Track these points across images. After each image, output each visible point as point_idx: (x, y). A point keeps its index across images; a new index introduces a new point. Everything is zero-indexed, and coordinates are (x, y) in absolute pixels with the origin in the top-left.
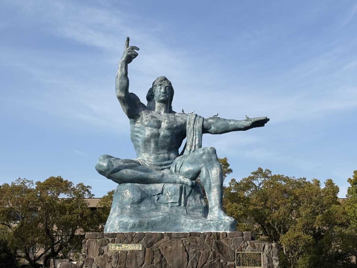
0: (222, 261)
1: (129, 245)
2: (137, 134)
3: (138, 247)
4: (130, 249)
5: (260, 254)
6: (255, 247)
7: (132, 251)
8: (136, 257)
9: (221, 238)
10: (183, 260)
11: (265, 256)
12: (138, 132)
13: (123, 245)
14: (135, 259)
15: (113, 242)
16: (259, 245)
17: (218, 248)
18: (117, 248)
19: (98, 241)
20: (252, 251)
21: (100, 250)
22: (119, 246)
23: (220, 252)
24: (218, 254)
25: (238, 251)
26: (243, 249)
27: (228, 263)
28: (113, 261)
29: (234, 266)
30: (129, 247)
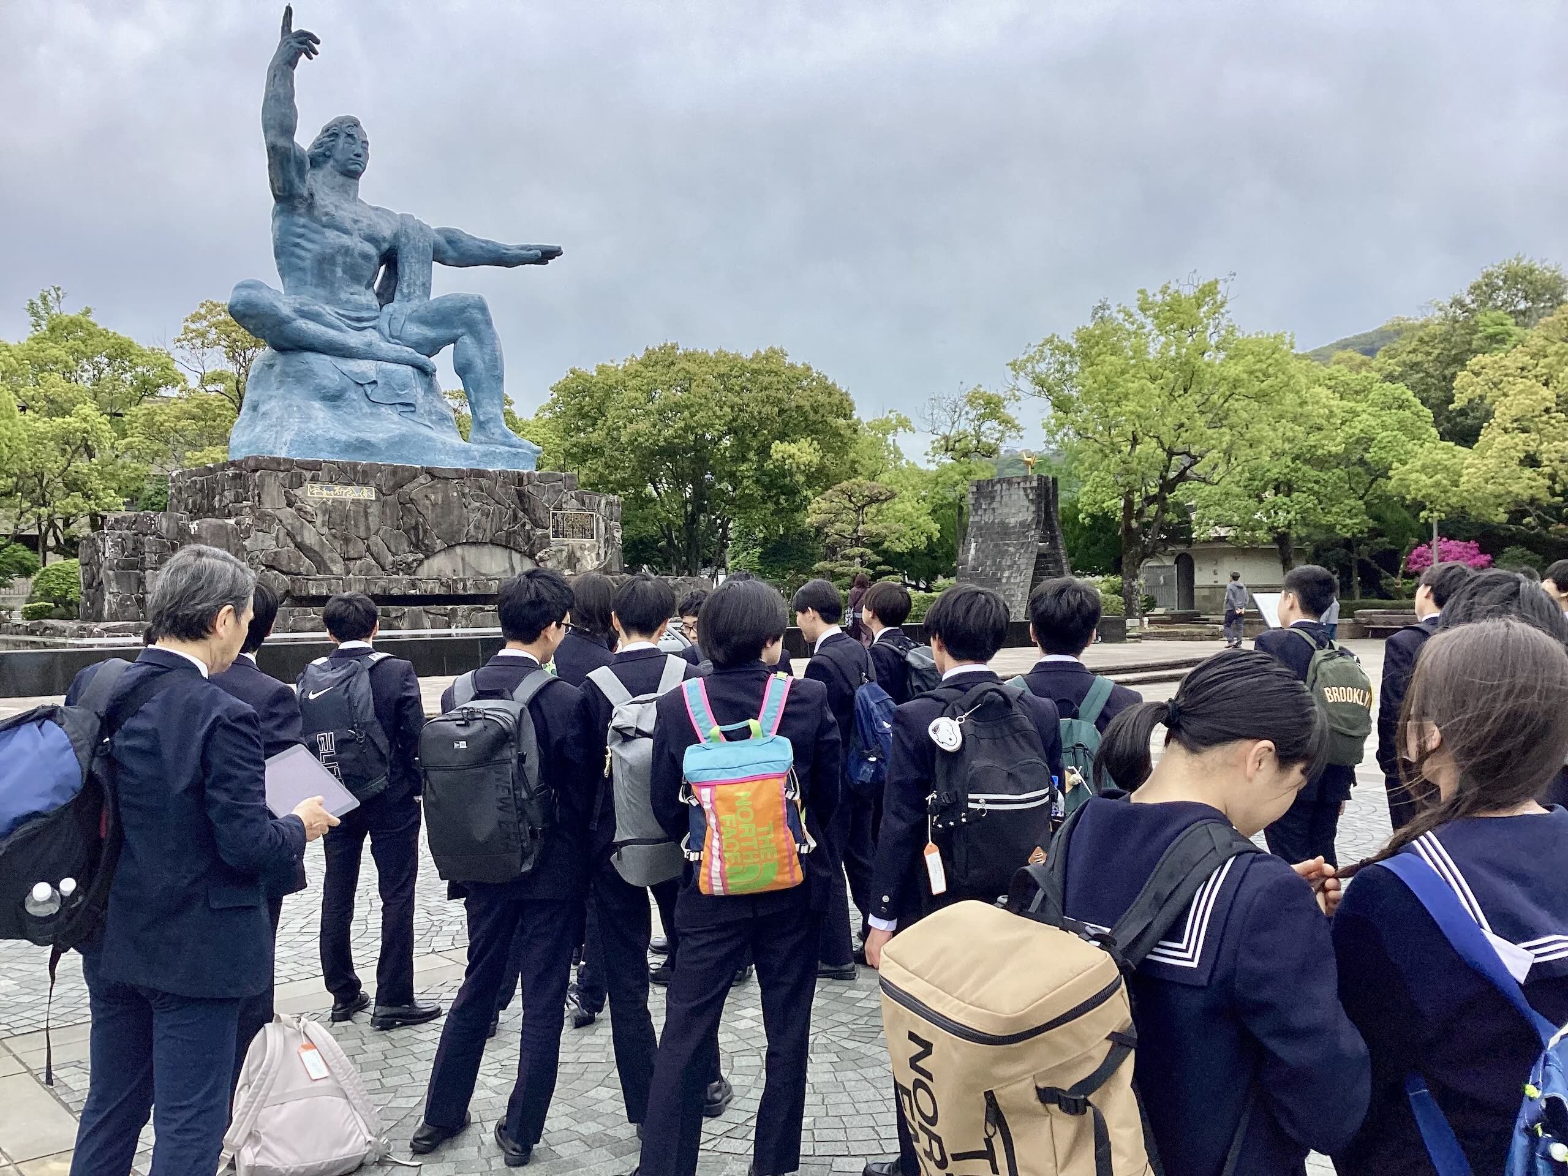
0: (528, 527)
1: (350, 488)
2: (298, 240)
3: (367, 494)
4: (352, 497)
5: (592, 516)
6: (583, 504)
7: (355, 502)
8: (366, 515)
9: (525, 483)
10: (459, 523)
11: (601, 520)
12: (301, 236)
13: (337, 488)
14: (363, 519)
15: (314, 479)
16: (590, 499)
17: (521, 501)
18: (325, 494)
19: (281, 475)
20: (578, 510)
21: (287, 495)
22: (328, 489)
23: (524, 510)
24: (521, 514)
25: (555, 508)
26: (564, 506)
27: (539, 532)
28: (319, 521)
29: (548, 537)
30: (350, 493)
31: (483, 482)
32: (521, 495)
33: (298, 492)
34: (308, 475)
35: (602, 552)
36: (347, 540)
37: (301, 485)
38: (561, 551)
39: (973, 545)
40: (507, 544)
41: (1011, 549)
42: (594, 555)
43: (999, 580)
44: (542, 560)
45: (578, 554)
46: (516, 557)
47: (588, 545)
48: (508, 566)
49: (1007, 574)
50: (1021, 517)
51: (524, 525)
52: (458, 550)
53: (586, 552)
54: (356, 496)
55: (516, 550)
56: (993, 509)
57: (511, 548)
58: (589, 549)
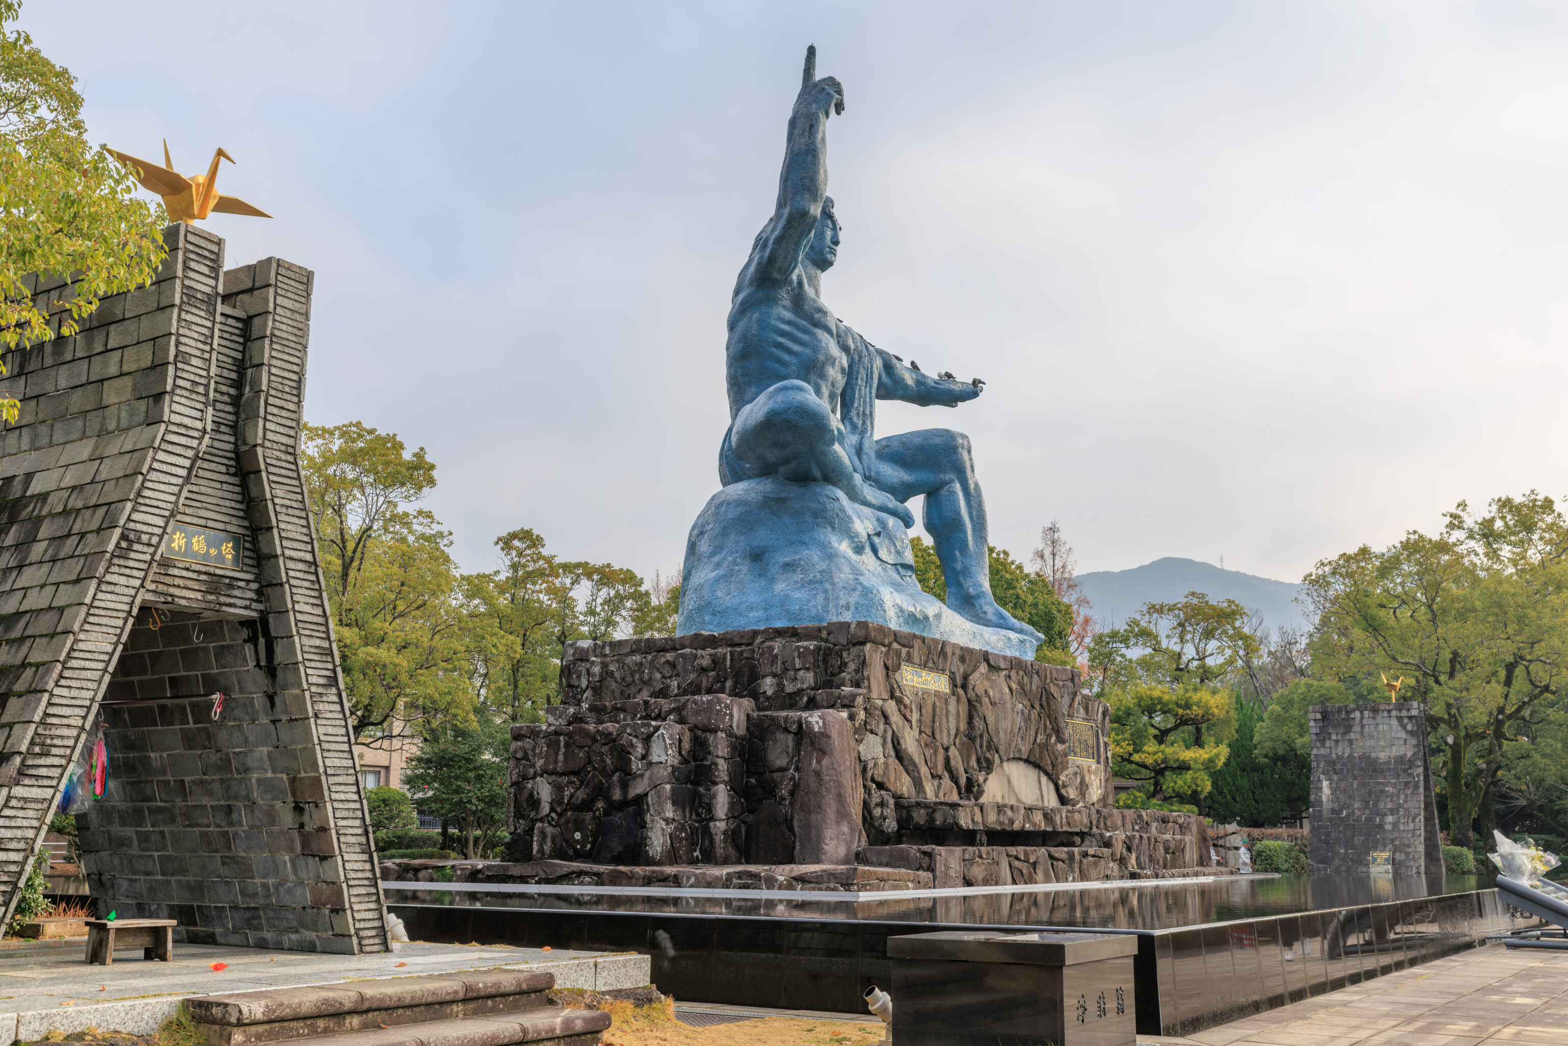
0: (1053, 739)
1: (932, 674)
2: (781, 339)
3: (944, 684)
4: (935, 687)
5: (1092, 728)
6: (1087, 711)
7: (937, 694)
8: (946, 713)
9: (1048, 680)
10: (1011, 731)
11: (1100, 734)
13: (924, 674)
14: (945, 720)
15: (909, 659)
16: (1092, 706)
17: (1047, 705)
18: (916, 681)
19: (885, 651)
20: (1083, 719)
21: (889, 681)
22: (918, 674)
23: (1049, 717)
24: (1047, 722)
25: (1068, 716)
26: (1074, 713)
27: (1060, 747)
28: (915, 717)
29: (1066, 755)
30: (933, 682)
31: (1021, 675)
32: (1046, 696)
33: (897, 675)
34: (904, 651)
35: (1103, 778)
36: (935, 749)
37: (898, 667)
39: (1325, 784)
40: (1035, 762)
41: (1389, 789)
42: (1097, 782)
43: (1381, 826)
44: (1064, 785)
45: (1087, 779)
46: (1043, 780)
47: (1093, 767)
48: (1037, 790)
49: (1389, 819)
50: (1395, 752)
51: (1050, 737)
52: (1007, 767)
53: (1093, 778)
55: (1044, 772)
56: (1350, 741)
57: (1039, 768)
58: (1094, 773)
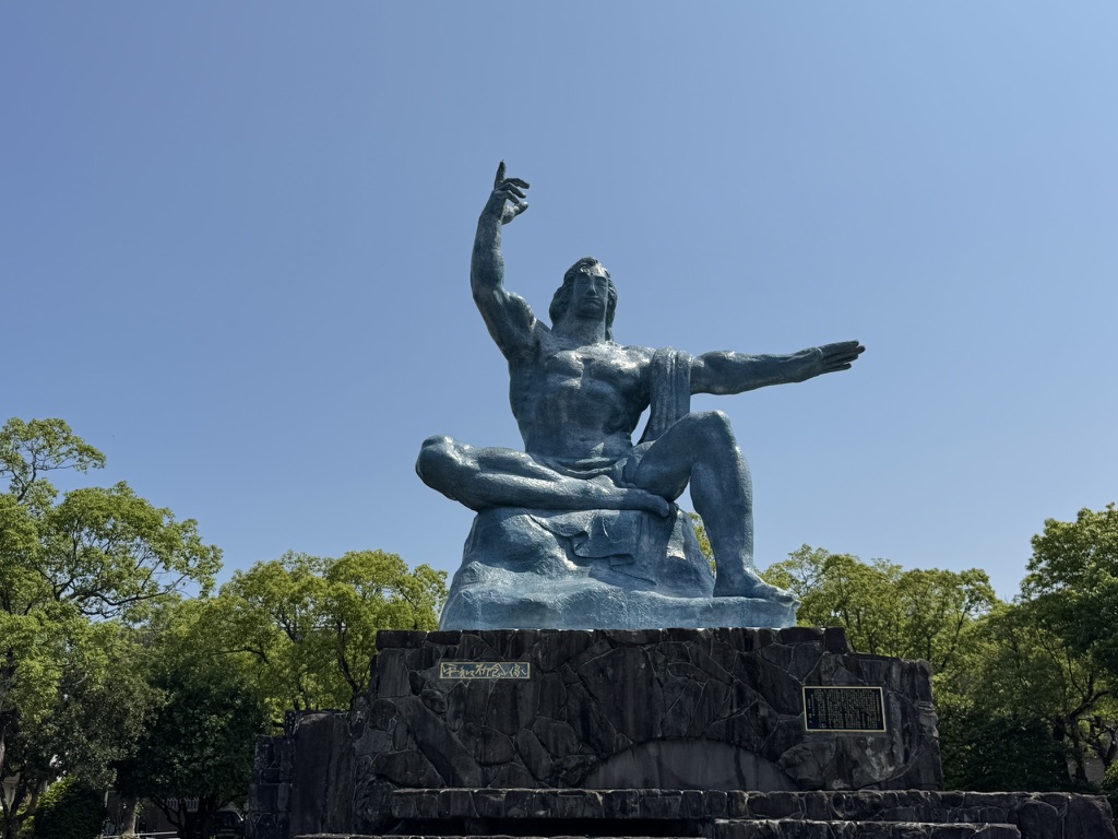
0: (763, 712)
3: (519, 671)
4: (498, 676)
5: (878, 692)
6: (859, 672)
7: (501, 683)
8: (515, 700)
9: (757, 644)
10: (650, 708)
11: (892, 699)
14: (510, 707)
15: (448, 656)
16: (871, 665)
17: (751, 673)
18: (463, 674)
19: (408, 653)
20: (851, 683)
21: (413, 679)
22: (467, 668)
23: (755, 686)
24: (750, 692)
25: (808, 683)
26: (825, 678)
27: (783, 719)
28: (450, 710)
29: (799, 727)
30: (496, 671)
31: (688, 646)
32: (750, 665)
33: (427, 674)
34: (442, 649)
35: (899, 752)
36: (486, 738)
37: (432, 664)
38: (822, 750)
40: (731, 738)
42: (882, 757)
44: (790, 765)
45: (855, 754)
46: (747, 760)
47: (870, 739)
48: (733, 773)
51: (755, 708)
52: (652, 749)
53: (869, 752)
54: (503, 675)
55: (745, 748)
57: (739, 746)
58: (872, 745)
